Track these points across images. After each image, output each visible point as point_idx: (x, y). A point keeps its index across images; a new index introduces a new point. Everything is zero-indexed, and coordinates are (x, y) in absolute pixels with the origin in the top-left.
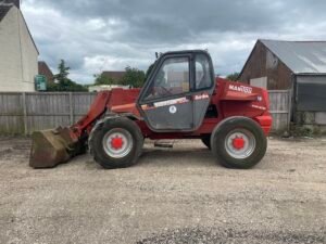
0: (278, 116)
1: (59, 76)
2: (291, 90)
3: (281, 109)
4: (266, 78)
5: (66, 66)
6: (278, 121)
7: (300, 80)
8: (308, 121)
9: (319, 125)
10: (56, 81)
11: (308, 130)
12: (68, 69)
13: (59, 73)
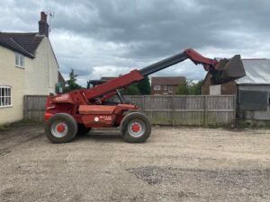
0: (227, 114)
1: (69, 82)
2: (235, 95)
3: (229, 108)
4: (220, 86)
7: (241, 88)
8: (248, 117)
9: (257, 120)
10: (67, 85)
11: (249, 124)
13: (69, 79)
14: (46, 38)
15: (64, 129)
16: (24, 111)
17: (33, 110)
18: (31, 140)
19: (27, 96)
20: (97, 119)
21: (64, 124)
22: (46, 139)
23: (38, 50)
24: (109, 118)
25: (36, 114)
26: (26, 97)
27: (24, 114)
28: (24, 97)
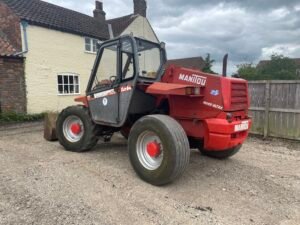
12: (213, 61)
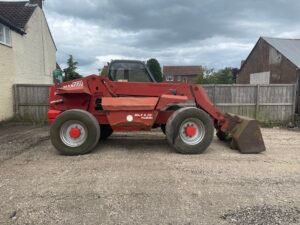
0: (284, 108)
3: (287, 101)
4: (268, 73)
5: (74, 61)
6: (283, 113)
12: (76, 64)
13: (67, 67)
14: (38, 8)
15: (80, 134)
16: (15, 106)
17: (26, 105)
18: (28, 149)
19: (18, 86)
20: (130, 118)
21: (79, 127)
22: (51, 147)
23: (30, 23)
24: (149, 117)
25: (31, 110)
26: (17, 88)
27: (15, 110)
28: (14, 86)
